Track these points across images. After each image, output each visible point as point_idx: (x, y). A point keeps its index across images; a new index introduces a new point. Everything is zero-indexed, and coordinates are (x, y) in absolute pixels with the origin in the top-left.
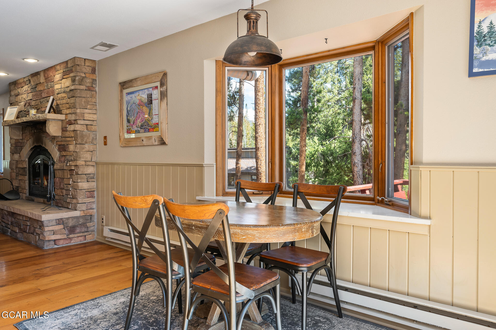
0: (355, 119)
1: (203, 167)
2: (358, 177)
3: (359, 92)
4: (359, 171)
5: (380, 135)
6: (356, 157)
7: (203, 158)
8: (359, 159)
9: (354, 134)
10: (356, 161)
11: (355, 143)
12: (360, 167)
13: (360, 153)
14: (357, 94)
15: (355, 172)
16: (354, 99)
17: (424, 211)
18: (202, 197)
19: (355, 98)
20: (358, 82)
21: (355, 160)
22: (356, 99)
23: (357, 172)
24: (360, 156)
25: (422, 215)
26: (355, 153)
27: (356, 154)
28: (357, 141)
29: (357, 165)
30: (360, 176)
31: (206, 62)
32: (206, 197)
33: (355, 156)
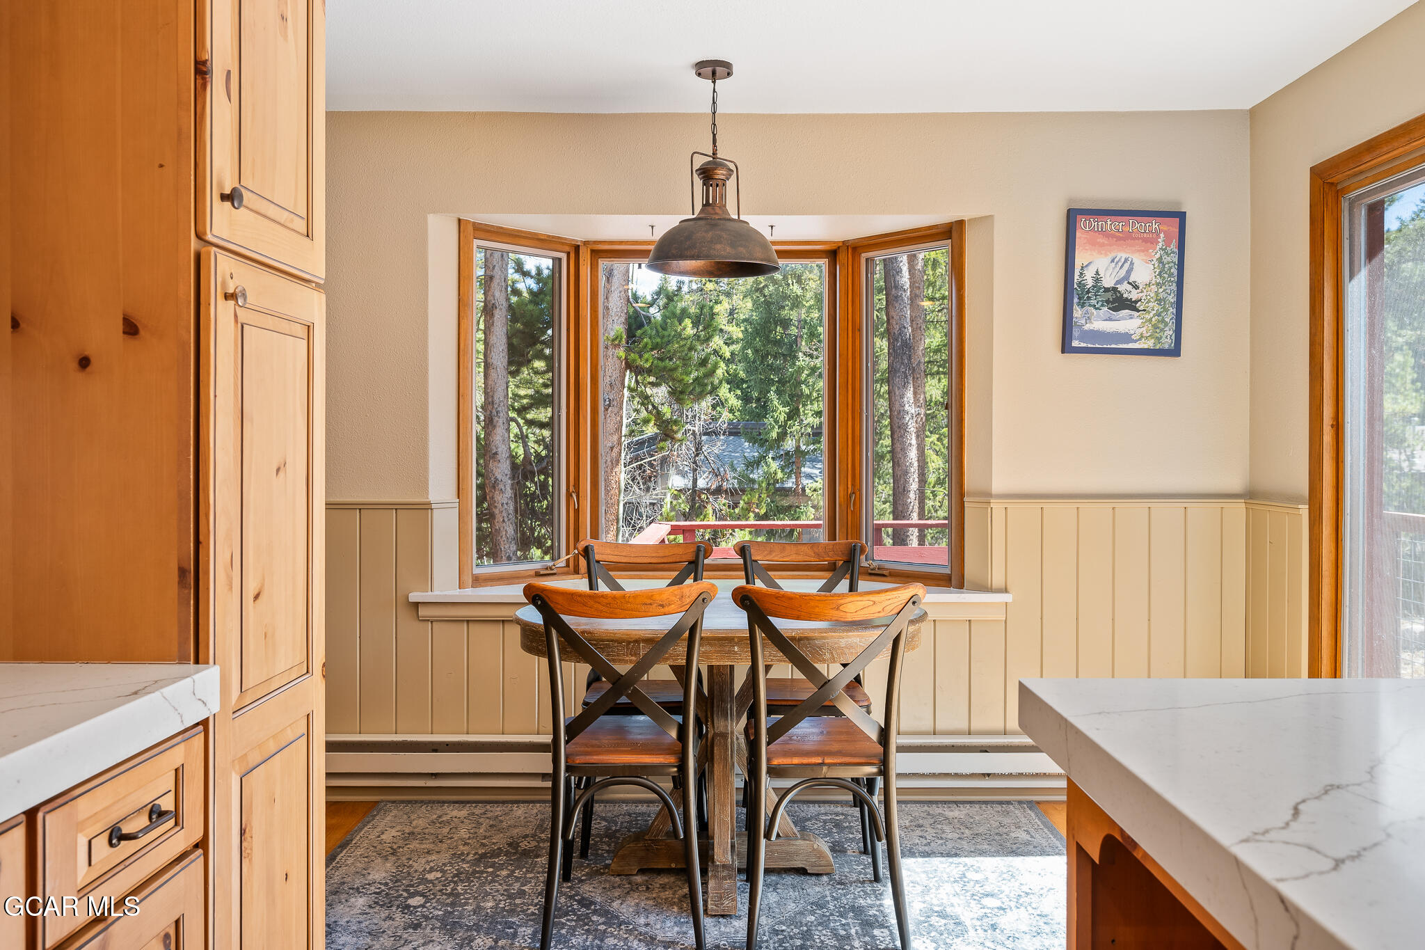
0: (495, 362)
1: (430, 510)
2: (506, 520)
3: (503, 289)
4: (507, 504)
5: (850, 436)
6: (500, 465)
7: (423, 485)
8: (506, 472)
9: (493, 402)
10: (499, 477)
11: (494, 427)
12: (509, 492)
13: (507, 455)
14: (497, 294)
15: (496, 507)
16: (490, 306)
17: (997, 579)
18: (426, 594)
19: (493, 304)
20: (500, 263)
21: (496, 474)
22: (496, 307)
23: (502, 504)
24: (508, 462)
25: (994, 586)
26: (496, 453)
27: (499, 457)
28: (501, 421)
29: (501, 486)
30: (510, 516)
31: (432, 220)
32: (436, 593)
33: (496, 464)
